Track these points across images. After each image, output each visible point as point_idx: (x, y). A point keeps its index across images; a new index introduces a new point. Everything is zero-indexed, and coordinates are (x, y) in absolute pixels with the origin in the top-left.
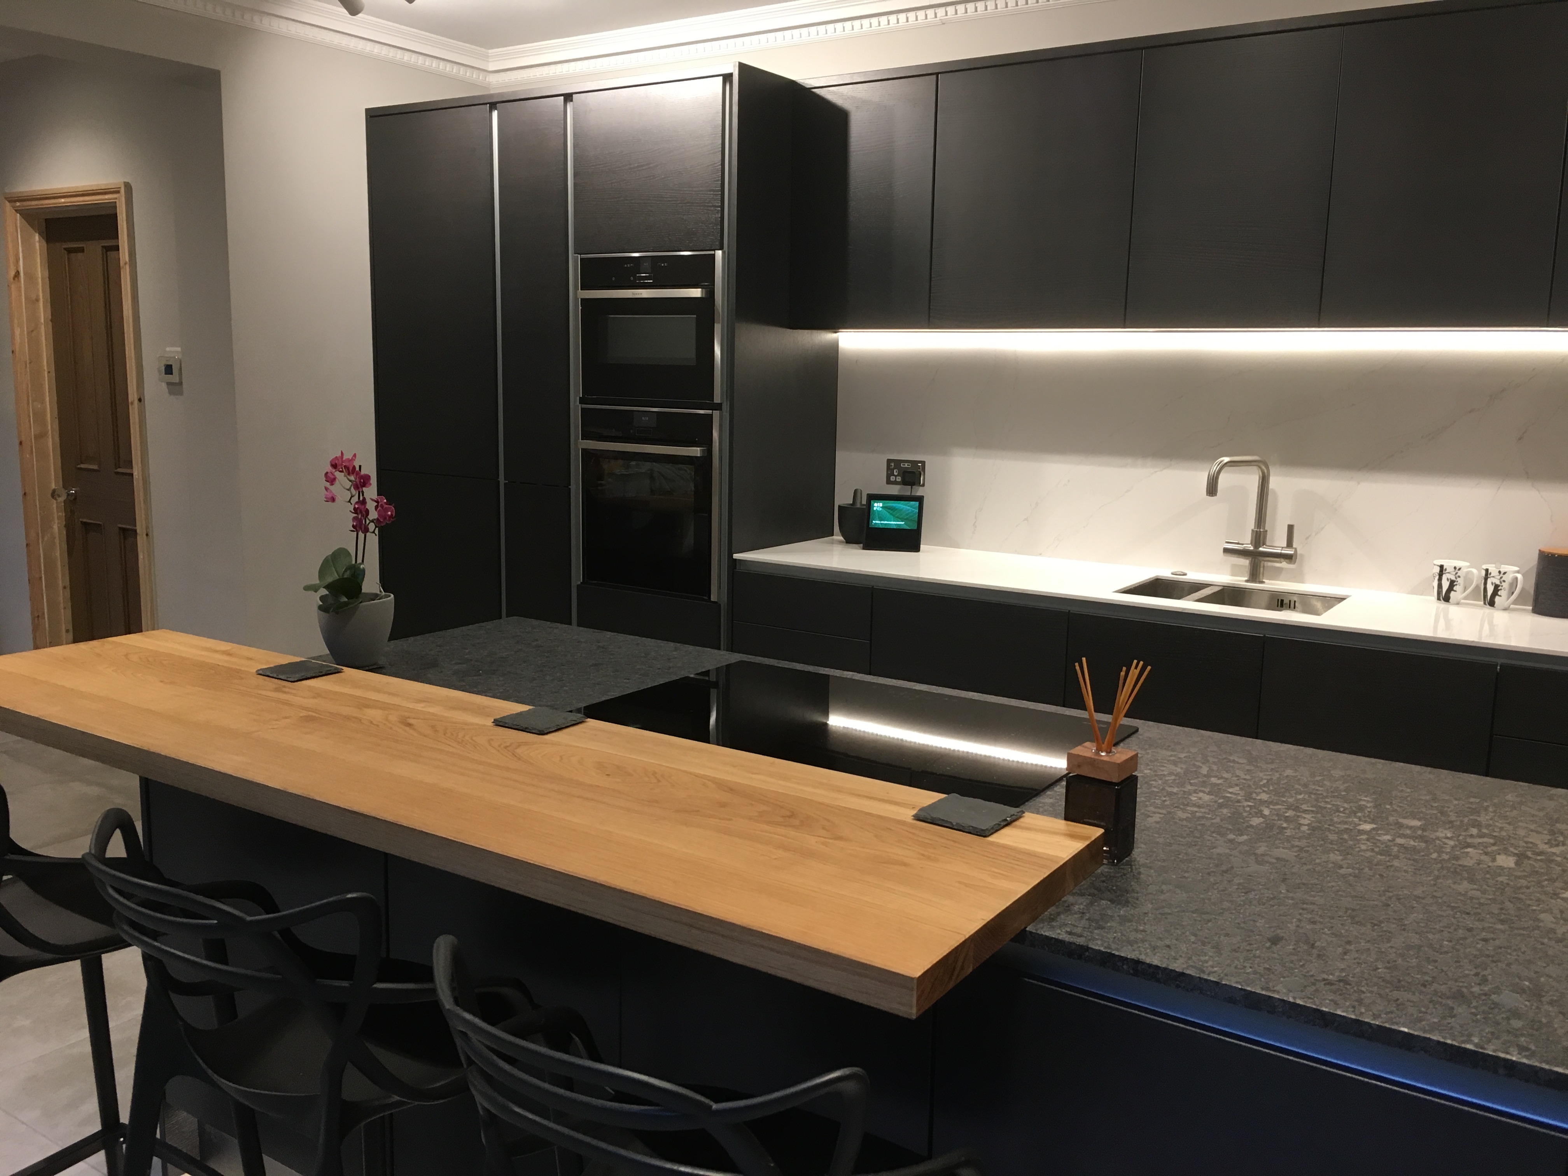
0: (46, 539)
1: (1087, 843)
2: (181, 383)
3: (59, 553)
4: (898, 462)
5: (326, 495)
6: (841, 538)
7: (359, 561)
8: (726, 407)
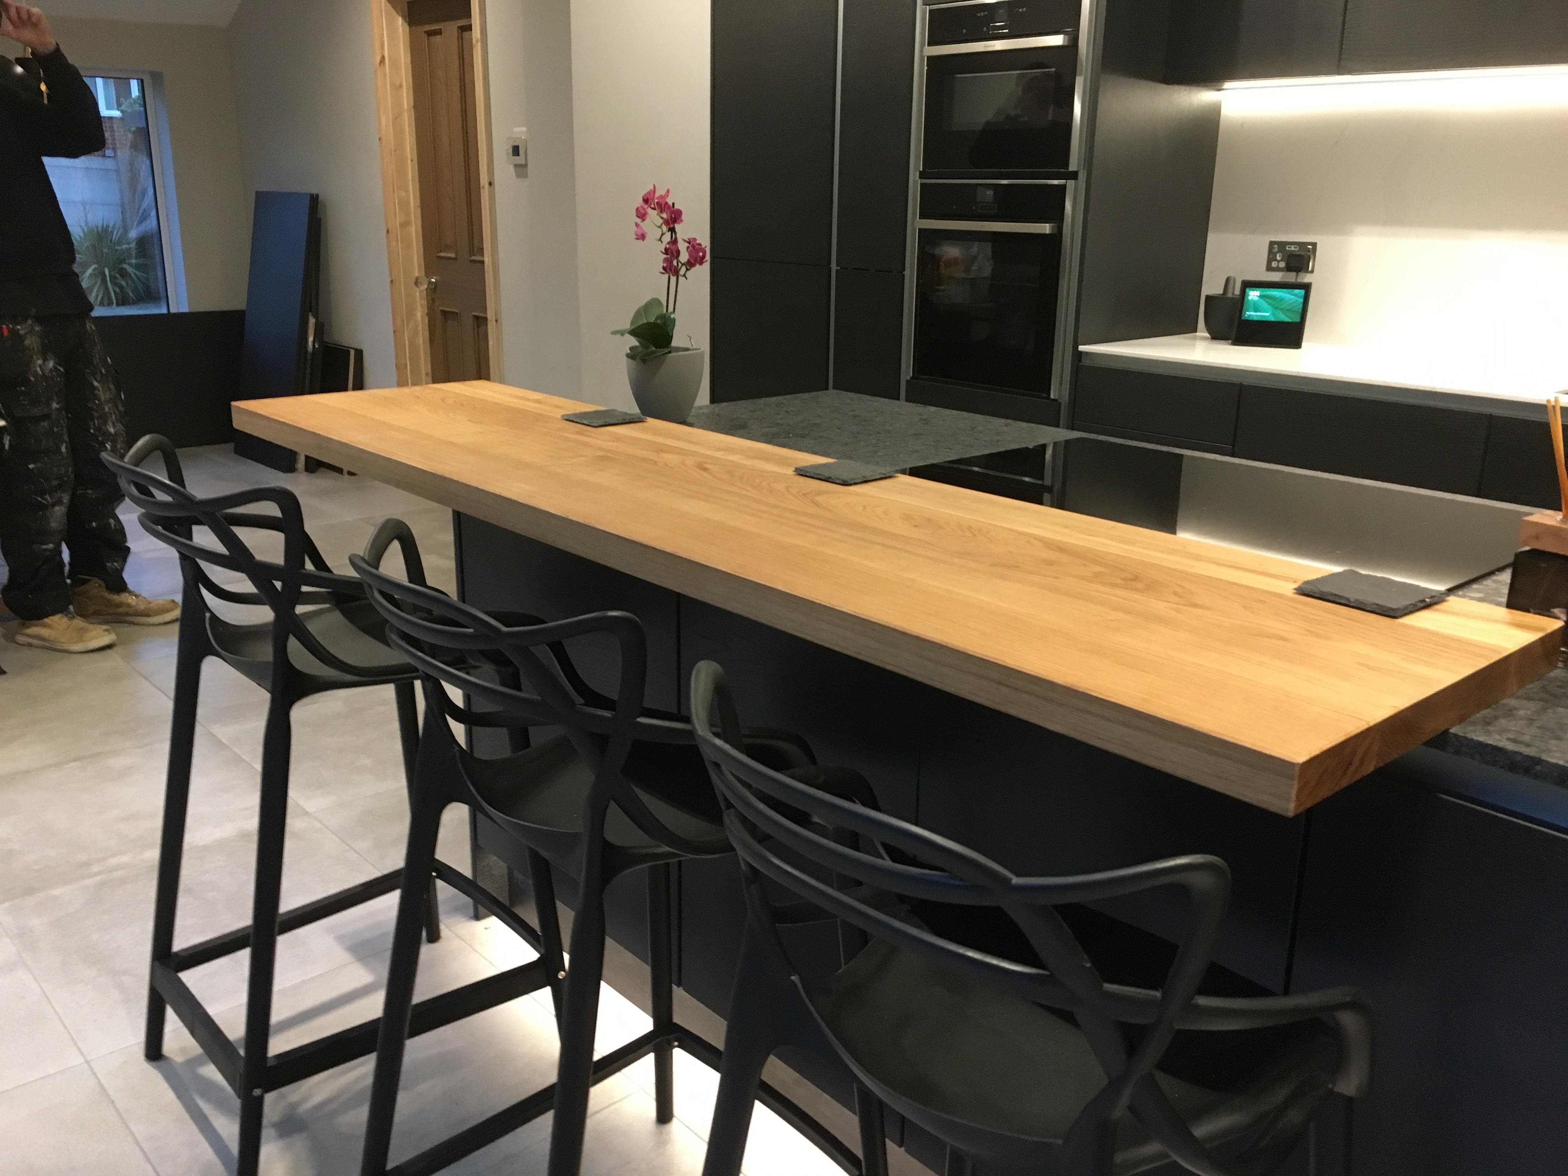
0: (410, 326)
1: (1540, 635)
2: (526, 165)
3: (422, 340)
4: (1282, 245)
5: (636, 232)
6: (1208, 335)
7: (671, 309)
8: (1082, 177)
